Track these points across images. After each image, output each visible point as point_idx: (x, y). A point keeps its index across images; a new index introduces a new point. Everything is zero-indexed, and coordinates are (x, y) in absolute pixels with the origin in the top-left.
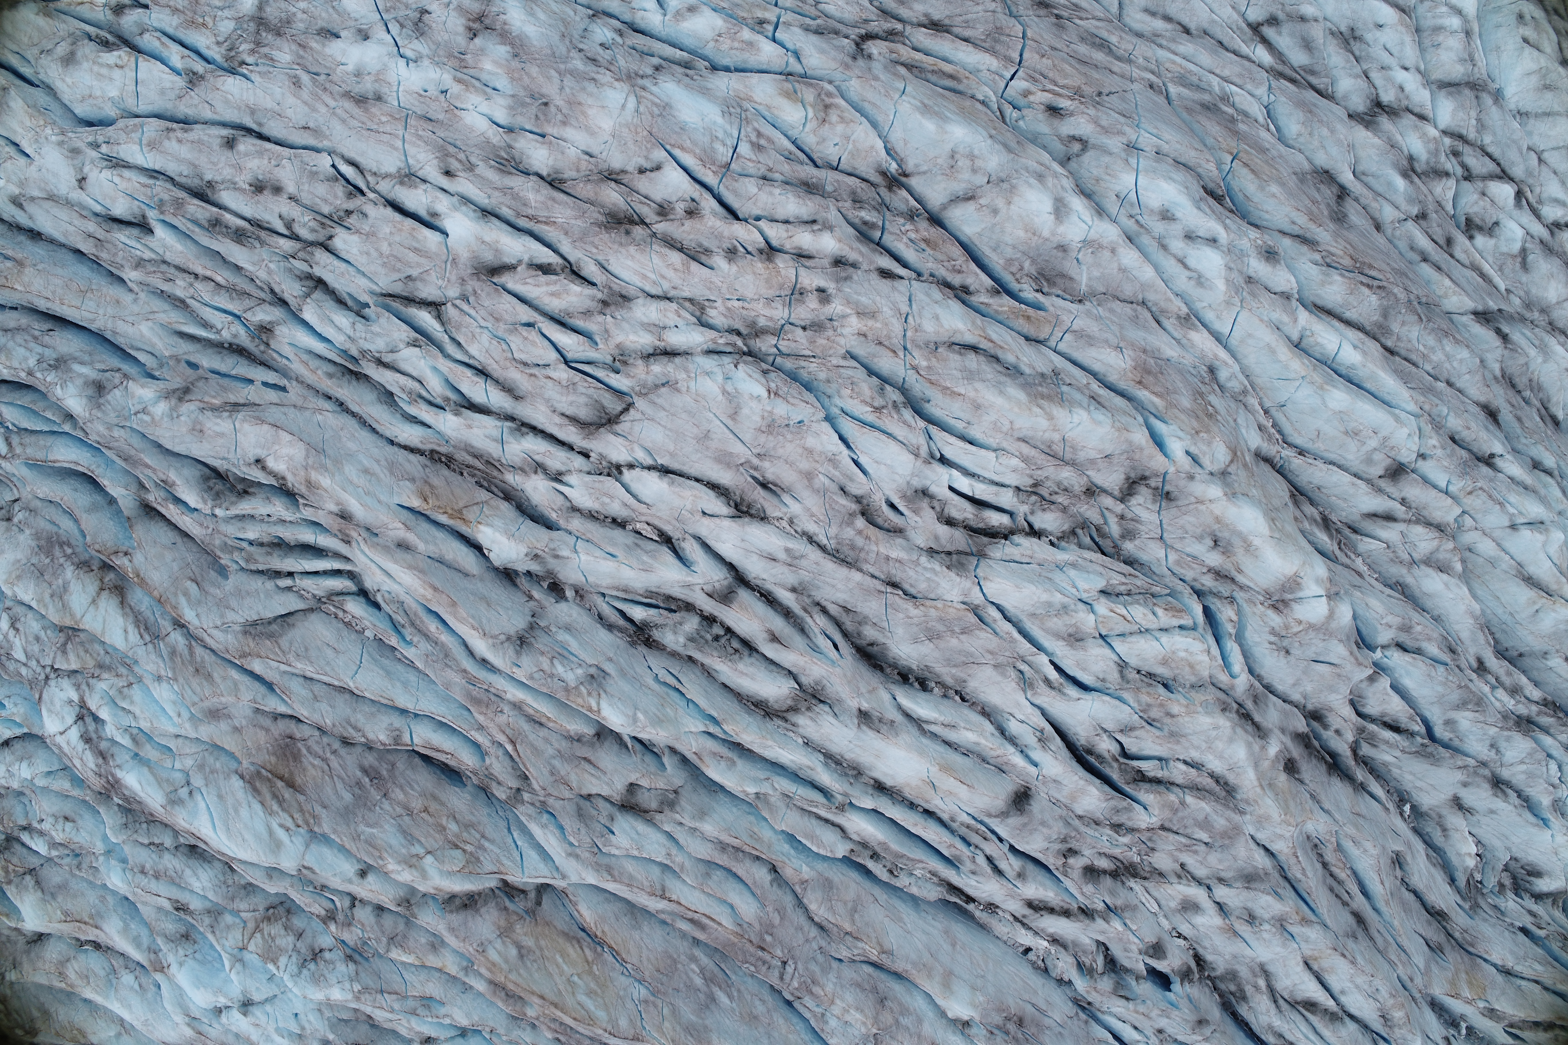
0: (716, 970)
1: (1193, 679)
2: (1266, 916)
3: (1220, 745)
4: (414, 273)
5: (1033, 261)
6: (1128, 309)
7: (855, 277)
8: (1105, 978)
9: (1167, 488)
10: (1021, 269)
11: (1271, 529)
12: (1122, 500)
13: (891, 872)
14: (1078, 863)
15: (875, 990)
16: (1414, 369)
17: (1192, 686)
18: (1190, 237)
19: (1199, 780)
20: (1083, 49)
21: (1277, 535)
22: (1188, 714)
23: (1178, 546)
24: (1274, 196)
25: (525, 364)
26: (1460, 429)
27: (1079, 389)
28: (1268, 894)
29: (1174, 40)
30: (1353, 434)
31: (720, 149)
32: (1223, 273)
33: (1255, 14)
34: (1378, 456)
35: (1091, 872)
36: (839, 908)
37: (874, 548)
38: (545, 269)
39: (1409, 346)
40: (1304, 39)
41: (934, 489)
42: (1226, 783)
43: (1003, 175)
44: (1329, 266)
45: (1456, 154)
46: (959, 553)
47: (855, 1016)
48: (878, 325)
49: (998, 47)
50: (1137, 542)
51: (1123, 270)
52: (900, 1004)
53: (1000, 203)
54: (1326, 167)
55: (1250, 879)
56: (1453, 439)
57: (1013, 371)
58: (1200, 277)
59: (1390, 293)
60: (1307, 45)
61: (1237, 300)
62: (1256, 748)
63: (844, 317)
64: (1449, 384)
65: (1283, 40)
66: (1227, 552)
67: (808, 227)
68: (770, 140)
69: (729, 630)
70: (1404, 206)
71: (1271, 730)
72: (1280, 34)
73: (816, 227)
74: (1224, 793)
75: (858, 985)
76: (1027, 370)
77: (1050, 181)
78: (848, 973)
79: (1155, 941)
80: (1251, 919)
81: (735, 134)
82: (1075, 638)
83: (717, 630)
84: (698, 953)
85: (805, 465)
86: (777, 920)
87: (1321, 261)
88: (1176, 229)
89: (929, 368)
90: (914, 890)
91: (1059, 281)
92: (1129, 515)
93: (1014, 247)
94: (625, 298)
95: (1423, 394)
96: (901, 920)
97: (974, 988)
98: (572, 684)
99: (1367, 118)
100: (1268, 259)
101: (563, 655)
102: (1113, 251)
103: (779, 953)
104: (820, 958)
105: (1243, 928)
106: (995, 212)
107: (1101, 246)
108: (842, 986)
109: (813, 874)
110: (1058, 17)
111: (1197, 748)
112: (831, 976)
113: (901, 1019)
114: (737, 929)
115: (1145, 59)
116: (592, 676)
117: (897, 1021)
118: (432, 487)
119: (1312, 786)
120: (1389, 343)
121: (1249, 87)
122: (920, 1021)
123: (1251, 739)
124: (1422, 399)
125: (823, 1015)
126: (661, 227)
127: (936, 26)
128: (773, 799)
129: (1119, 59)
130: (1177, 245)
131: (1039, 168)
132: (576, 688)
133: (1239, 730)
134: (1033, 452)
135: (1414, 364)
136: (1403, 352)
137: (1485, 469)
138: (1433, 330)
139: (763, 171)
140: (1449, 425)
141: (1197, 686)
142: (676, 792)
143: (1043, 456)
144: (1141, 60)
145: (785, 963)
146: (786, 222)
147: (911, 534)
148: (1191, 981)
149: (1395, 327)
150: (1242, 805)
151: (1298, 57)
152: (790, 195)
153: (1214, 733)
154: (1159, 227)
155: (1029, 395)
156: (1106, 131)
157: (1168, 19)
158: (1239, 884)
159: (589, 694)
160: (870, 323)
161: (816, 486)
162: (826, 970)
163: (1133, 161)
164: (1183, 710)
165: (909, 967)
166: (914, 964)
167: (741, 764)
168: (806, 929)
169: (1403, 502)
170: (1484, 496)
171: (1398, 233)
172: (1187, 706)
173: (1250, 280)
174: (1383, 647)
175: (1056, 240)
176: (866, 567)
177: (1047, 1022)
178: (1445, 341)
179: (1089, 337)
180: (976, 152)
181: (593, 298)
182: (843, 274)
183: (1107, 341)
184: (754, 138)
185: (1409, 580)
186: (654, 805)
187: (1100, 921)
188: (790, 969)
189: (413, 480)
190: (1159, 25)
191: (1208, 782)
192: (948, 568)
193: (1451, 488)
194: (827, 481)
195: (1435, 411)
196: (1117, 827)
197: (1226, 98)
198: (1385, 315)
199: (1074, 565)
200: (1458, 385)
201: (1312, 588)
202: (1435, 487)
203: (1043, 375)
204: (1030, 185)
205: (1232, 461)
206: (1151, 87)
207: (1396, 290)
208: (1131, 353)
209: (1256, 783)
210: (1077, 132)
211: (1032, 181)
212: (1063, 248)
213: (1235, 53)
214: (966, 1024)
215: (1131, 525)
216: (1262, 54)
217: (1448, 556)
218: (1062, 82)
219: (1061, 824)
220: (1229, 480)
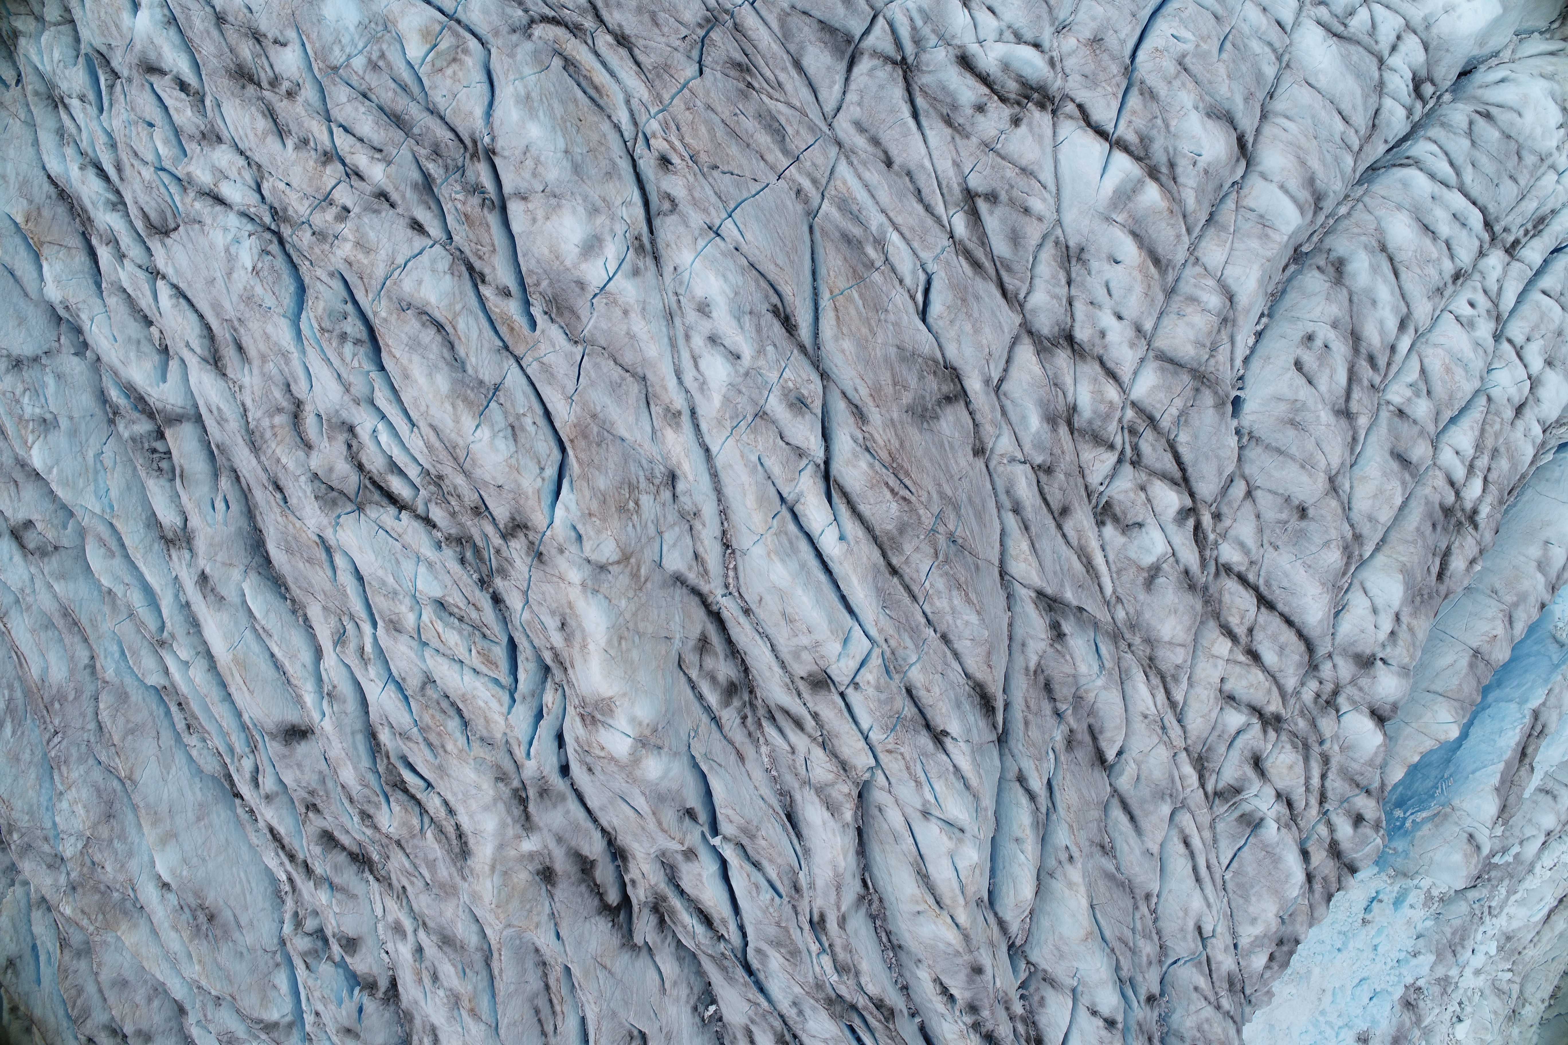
0: (21, 707)
1: (485, 734)
2: (445, 984)
3: (474, 805)
4: (113, 44)
5: (551, 284)
6: (617, 373)
7: (383, 214)
8: (307, 939)
9: (542, 548)
10: (538, 284)
11: (609, 642)
12: (504, 537)
13: (189, 727)
14: (317, 822)
15: (110, 804)
16: (907, 600)
17: (482, 739)
18: (713, 340)
19: (444, 823)
20: (749, 124)
21: (612, 652)
22: (459, 758)
23: (535, 608)
24: (843, 351)
25: (136, 154)
26: (919, 685)
27: (506, 414)
28: (454, 966)
29: (865, 164)
30: (788, 619)
31: (337, 51)
32: (724, 390)
33: (975, 182)
34: (806, 656)
35: (328, 839)
36: (121, 720)
37: (274, 446)
38: (183, 86)
39: (915, 576)
40: (1014, 230)
41: (358, 430)
42: (466, 843)
43: (557, 191)
44: (867, 449)
45: (1133, 431)
46: (341, 492)
47: (80, 810)
48: (365, 262)
49: (657, 83)
50: (506, 583)
51: (631, 336)
52: (123, 830)
53: (540, 214)
54: (956, 364)
55: (447, 941)
56: (909, 691)
57: (457, 363)
58: (704, 383)
59: (913, 510)
60: (1015, 238)
61: (728, 424)
62: (510, 832)
63: (345, 240)
64: (945, 638)
65: (992, 221)
66: (568, 640)
67: (372, 152)
68: (389, 65)
69: (169, 452)
70: (1027, 447)
71: (540, 829)
72: (991, 213)
73: (377, 155)
74: (457, 850)
75: (98, 790)
76: (470, 371)
77: (601, 220)
78: (97, 775)
79: (352, 934)
80: (435, 978)
81: (360, 45)
82: (395, 627)
83: (159, 446)
84: (16, 684)
85: (262, 346)
86: (71, 697)
87: (861, 440)
88: (705, 326)
89: (385, 320)
90: (194, 753)
91: (567, 314)
92: (505, 553)
93: (538, 262)
94: (220, 140)
95: (898, 629)
96: (168, 768)
97: (185, 861)
98: (26, 417)
99: (1046, 343)
100: (791, 406)
101: (36, 391)
102: (626, 312)
103: (57, 722)
104: (83, 748)
105: (427, 981)
106: (534, 220)
107: (615, 302)
108: (85, 781)
109: (116, 681)
110: (749, 85)
111: (454, 794)
112: (82, 768)
113: (116, 841)
114: (39, 683)
115: (814, 164)
116: (45, 420)
117: (111, 841)
118: (39, 214)
119: (558, 906)
120: (895, 561)
121: (915, 245)
122: (130, 854)
123: (509, 820)
124: (891, 632)
125: (61, 793)
126: (266, 94)
127: (622, 40)
128: (119, 602)
129: (786, 152)
130: (698, 341)
131: (599, 203)
132: (28, 421)
133: (501, 806)
134: (437, 444)
135: (914, 598)
136: (907, 578)
137: (925, 740)
138: (947, 574)
139: (363, 87)
140: (910, 674)
141: (488, 742)
142: (56, 548)
143: (445, 453)
144: (808, 164)
145: (56, 733)
146: (361, 140)
147: (314, 454)
148: (371, 995)
149: (908, 548)
150: (466, 871)
151: (1001, 247)
152: (370, 118)
153: (474, 791)
154: (692, 316)
155: (453, 390)
156: (695, 203)
157: (875, 141)
158: (434, 938)
159: (33, 432)
160: (361, 256)
161: (265, 370)
162: (81, 760)
163: (701, 243)
164: (455, 751)
165: (141, 805)
166: (147, 806)
167: (117, 562)
168: (88, 719)
169: (815, 716)
170: (902, 763)
171: (1001, 469)
172: (461, 751)
173: (761, 415)
174: (725, 838)
175: (577, 273)
176: (263, 458)
177: (237, 935)
178: (955, 593)
179: (552, 375)
180: (542, 159)
181: (198, 127)
182: (376, 207)
183: (564, 388)
184: (374, 57)
185: (798, 796)
186: (31, 546)
187: (312, 883)
188: (56, 740)
189: (31, 202)
190: (860, 142)
191: (450, 830)
192: (316, 498)
193: (871, 734)
194: (275, 371)
195: (900, 652)
196: (365, 816)
197: (880, 243)
198: (902, 529)
199: (430, 565)
200: (957, 646)
201: (621, 721)
202: (856, 722)
203: (481, 382)
204: (574, 211)
205: (618, 562)
206: (798, 192)
207: (921, 512)
208: (578, 409)
209: (488, 861)
210: (674, 193)
211: (581, 209)
212: (581, 285)
213: (928, 208)
214: (166, 886)
215: (506, 565)
216: (960, 224)
217: (841, 798)
218: (688, 140)
219: (315, 777)
220: (603, 576)
